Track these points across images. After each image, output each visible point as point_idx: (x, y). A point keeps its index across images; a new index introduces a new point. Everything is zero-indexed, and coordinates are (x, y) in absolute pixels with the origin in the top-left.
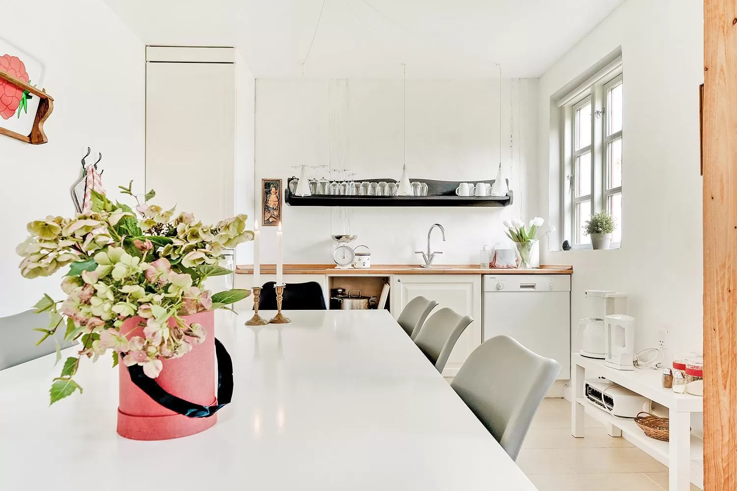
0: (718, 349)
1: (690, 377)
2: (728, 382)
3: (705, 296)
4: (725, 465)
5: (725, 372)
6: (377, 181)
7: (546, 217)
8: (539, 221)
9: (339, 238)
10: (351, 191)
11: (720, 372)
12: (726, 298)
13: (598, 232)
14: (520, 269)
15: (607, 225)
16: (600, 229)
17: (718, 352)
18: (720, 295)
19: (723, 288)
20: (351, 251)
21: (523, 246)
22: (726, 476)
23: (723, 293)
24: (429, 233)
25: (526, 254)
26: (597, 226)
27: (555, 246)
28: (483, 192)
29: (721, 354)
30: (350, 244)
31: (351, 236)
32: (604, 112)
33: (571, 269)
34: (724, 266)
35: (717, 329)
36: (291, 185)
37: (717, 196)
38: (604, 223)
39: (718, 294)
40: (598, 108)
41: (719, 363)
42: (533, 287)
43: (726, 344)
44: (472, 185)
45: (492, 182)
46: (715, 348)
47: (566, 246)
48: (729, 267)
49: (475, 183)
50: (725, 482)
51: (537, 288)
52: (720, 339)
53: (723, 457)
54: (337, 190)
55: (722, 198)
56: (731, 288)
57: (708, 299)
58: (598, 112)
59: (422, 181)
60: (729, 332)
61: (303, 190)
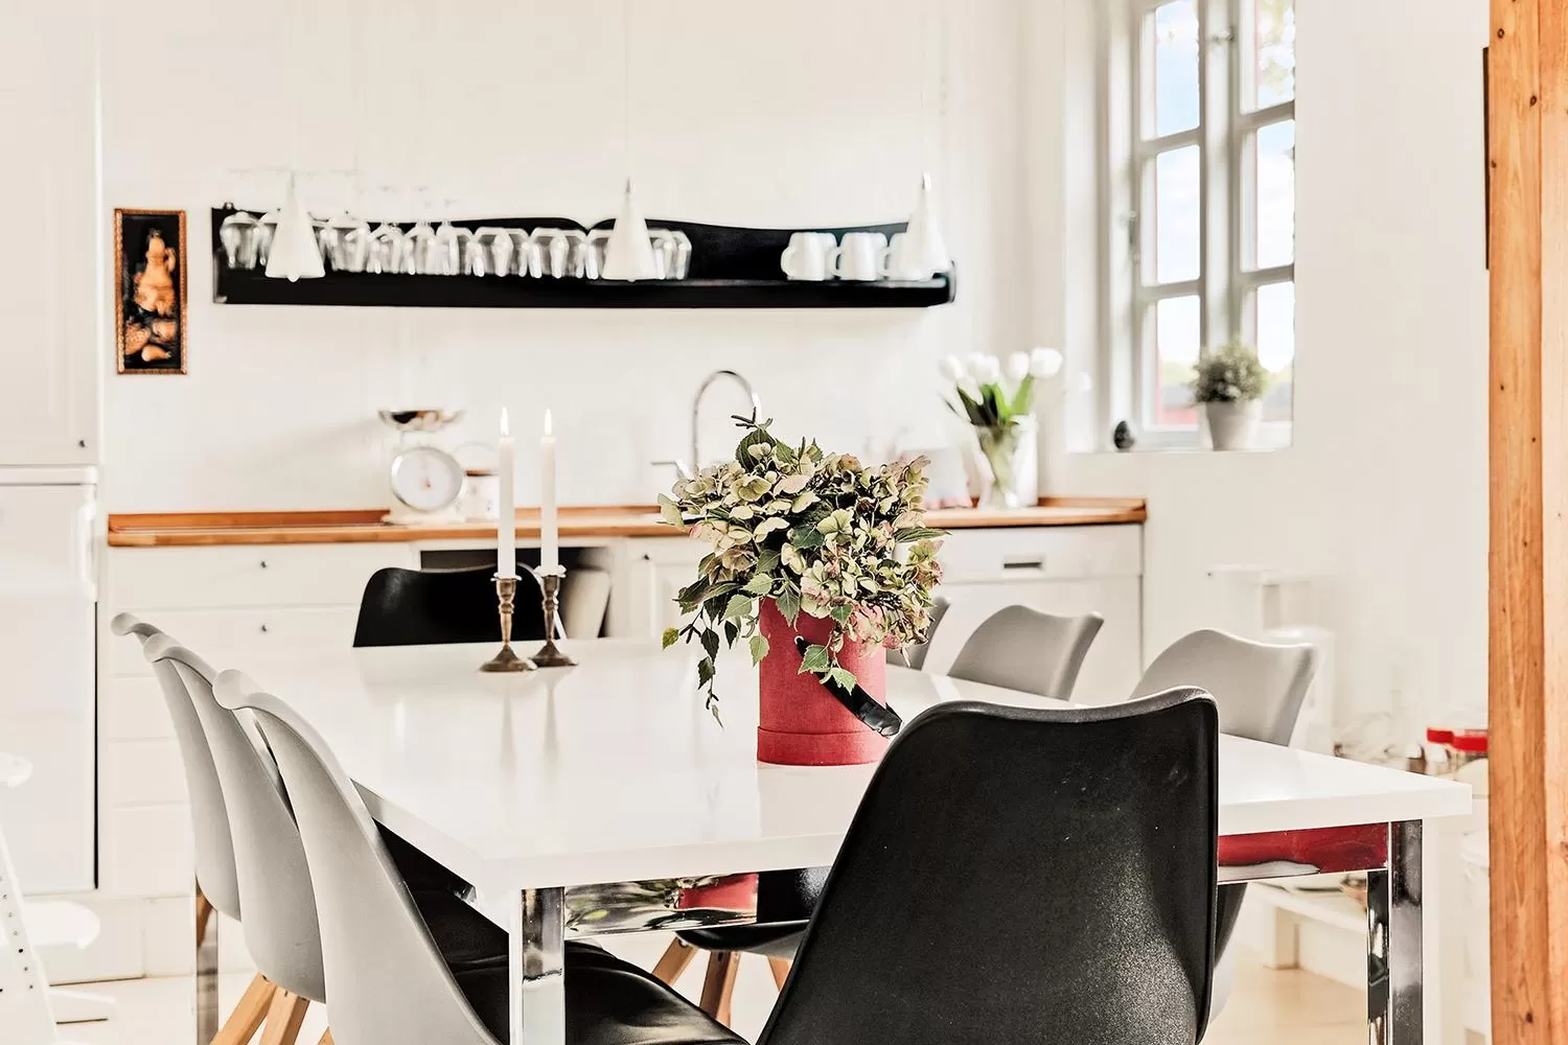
0: (1509, 642)
1: (1463, 754)
2: (1523, 691)
3: (1491, 554)
4: (1518, 830)
5: (1519, 675)
6: (529, 225)
7: (1059, 344)
8: (1047, 361)
9: (404, 418)
10: (440, 259)
11: (1511, 680)
12: (1520, 555)
13: (1226, 399)
14: (985, 513)
15: (1251, 381)
16: (1233, 391)
17: (1509, 648)
18: (1513, 553)
19: (1516, 539)
20: (449, 461)
21: (998, 437)
22: (1521, 848)
23: (1516, 549)
24: (697, 402)
25: (1006, 463)
26: (1223, 380)
27: (1081, 436)
28: (865, 263)
29: (1513, 647)
30: (447, 439)
31: (447, 414)
32: (1233, 39)
33: (1143, 507)
34: (1517, 502)
35: (1508, 610)
36: (230, 237)
37: (1510, 387)
38: (1243, 372)
39: (1509, 549)
40: (1217, 26)
41: (1510, 665)
42: (1035, 565)
43: (1520, 628)
44: (831, 239)
45: (891, 231)
46: (1505, 640)
47: (1121, 438)
48: (1525, 506)
49: (839, 234)
50: (1519, 860)
51: (1049, 568)
52: (1513, 624)
53: (1516, 819)
54: (399, 257)
55: (1516, 390)
56: (1528, 540)
57: (1496, 558)
58: (1216, 39)
59: (672, 226)
60: (1524, 613)
61: (294, 260)
